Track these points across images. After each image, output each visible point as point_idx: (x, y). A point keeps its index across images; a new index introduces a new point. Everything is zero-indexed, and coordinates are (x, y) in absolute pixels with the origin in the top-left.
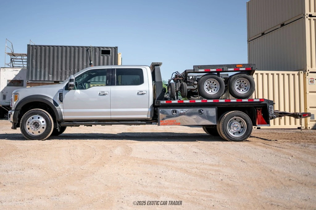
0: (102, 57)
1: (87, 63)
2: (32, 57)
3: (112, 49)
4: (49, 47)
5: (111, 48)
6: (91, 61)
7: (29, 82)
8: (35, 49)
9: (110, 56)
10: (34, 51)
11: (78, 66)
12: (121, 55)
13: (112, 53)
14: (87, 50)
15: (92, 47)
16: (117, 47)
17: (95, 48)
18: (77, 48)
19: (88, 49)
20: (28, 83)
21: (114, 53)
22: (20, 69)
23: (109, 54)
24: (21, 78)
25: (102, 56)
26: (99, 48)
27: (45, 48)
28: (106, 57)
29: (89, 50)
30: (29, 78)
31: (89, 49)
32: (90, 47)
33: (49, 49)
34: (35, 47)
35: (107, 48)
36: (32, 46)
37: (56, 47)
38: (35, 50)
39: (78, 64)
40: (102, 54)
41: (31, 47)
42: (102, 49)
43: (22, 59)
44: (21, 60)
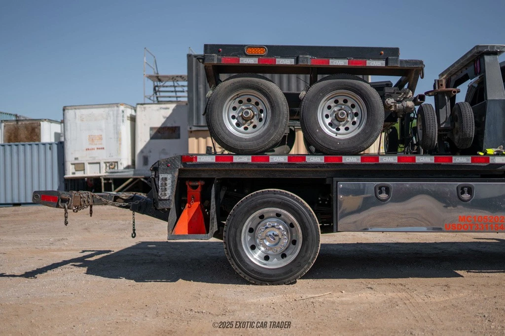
2: (197, 78)
7: (194, 129)
10: (200, 67)
20: (191, 132)
22: (172, 106)
24: (175, 122)
30: (193, 121)
36: (196, 57)
41: (194, 59)
43: (175, 86)
44: (173, 89)
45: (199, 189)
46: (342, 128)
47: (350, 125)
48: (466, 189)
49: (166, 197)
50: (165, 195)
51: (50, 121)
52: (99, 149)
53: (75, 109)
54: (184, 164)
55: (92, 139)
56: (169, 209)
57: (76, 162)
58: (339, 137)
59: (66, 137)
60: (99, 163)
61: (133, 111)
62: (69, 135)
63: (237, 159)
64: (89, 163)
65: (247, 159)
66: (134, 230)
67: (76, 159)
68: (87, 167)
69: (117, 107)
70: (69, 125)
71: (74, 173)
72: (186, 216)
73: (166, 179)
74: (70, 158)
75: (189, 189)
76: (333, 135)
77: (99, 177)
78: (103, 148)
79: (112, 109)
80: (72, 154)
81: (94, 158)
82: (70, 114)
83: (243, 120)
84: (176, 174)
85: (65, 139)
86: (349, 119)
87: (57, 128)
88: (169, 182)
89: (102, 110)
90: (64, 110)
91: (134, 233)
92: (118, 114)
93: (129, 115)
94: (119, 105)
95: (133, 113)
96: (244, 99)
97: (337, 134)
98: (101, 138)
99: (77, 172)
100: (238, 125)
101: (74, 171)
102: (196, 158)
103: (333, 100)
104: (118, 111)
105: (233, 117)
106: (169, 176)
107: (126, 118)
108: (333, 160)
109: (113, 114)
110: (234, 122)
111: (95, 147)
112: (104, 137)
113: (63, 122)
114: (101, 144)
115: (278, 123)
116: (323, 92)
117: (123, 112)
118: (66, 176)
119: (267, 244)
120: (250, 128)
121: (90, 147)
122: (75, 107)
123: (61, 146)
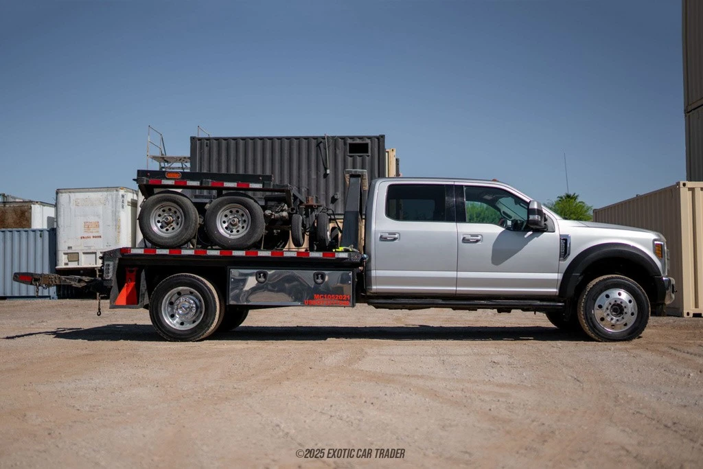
0: (350, 159)
1: (317, 173)
2: (201, 163)
3: (371, 141)
4: (235, 141)
5: (369, 138)
6: (326, 169)
8: (207, 146)
9: (368, 156)
10: (204, 151)
11: (299, 181)
12: (394, 153)
13: (373, 148)
14: (318, 145)
15: (328, 137)
16: (383, 137)
17: (336, 140)
18: (295, 142)
19: (319, 141)
21: (376, 149)
23: (367, 152)
25: (351, 156)
26: (343, 138)
27: (228, 144)
28: (359, 159)
29: (321, 145)
31: (321, 142)
32: (324, 138)
33: (237, 144)
34: (206, 141)
35: (361, 138)
36: (200, 139)
37: (250, 141)
38: (206, 149)
39: (299, 176)
40: (350, 152)
41: (198, 142)
42: (349, 141)
45: (135, 273)
46: (235, 231)
47: (240, 229)
48: (320, 276)
49: (109, 278)
50: (108, 276)
51: (43, 204)
52: (96, 237)
53: (70, 192)
54: (122, 254)
55: (87, 226)
56: (112, 287)
57: (70, 251)
58: (232, 237)
59: (59, 223)
60: (95, 253)
61: (135, 195)
62: (62, 221)
63: (159, 252)
64: (84, 253)
65: (166, 252)
66: (99, 309)
67: (70, 248)
68: (82, 257)
69: (117, 191)
70: (62, 210)
71: (66, 264)
72: (124, 292)
73: (109, 265)
74: (62, 247)
75: (127, 273)
76: (228, 236)
77: (94, 268)
78: (100, 237)
79: (112, 193)
80: (65, 242)
81: (90, 247)
82: (64, 197)
83: (165, 224)
84: (117, 262)
85: (57, 225)
86: (240, 225)
87: (51, 212)
88: (111, 267)
89: (100, 194)
90: (57, 193)
91: (99, 311)
92: (117, 198)
93: (130, 200)
94: (118, 189)
95: (135, 198)
96: (166, 209)
97: (230, 235)
98: (97, 225)
99: (69, 263)
100: (162, 227)
101: (67, 262)
102: (130, 251)
103: (229, 211)
104: (117, 195)
105: (159, 222)
106: (111, 263)
107: (126, 204)
108: (226, 253)
109: (112, 198)
110: (159, 225)
111: (91, 235)
112: (101, 224)
113: (56, 206)
114: (98, 232)
115: (188, 227)
116: (220, 205)
117: (123, 196)
118: (57, 267)
119: (181, 312)
120: (170, 229)
121: (85, 235)
122: (69, 190)
123: (53, 233)
